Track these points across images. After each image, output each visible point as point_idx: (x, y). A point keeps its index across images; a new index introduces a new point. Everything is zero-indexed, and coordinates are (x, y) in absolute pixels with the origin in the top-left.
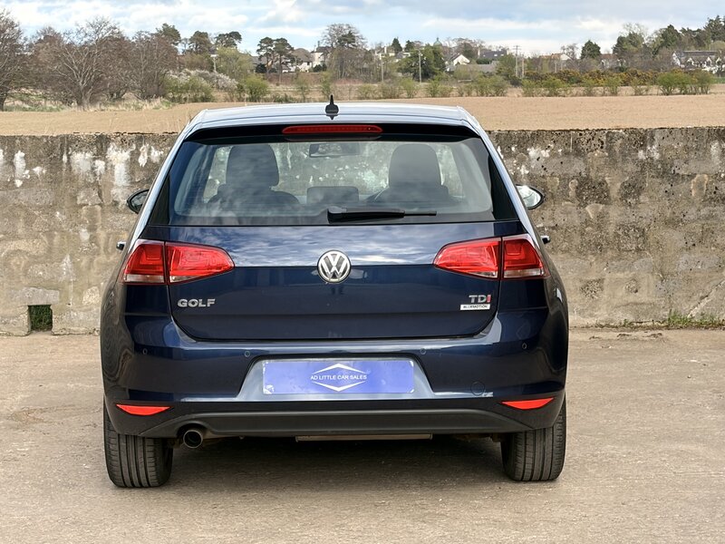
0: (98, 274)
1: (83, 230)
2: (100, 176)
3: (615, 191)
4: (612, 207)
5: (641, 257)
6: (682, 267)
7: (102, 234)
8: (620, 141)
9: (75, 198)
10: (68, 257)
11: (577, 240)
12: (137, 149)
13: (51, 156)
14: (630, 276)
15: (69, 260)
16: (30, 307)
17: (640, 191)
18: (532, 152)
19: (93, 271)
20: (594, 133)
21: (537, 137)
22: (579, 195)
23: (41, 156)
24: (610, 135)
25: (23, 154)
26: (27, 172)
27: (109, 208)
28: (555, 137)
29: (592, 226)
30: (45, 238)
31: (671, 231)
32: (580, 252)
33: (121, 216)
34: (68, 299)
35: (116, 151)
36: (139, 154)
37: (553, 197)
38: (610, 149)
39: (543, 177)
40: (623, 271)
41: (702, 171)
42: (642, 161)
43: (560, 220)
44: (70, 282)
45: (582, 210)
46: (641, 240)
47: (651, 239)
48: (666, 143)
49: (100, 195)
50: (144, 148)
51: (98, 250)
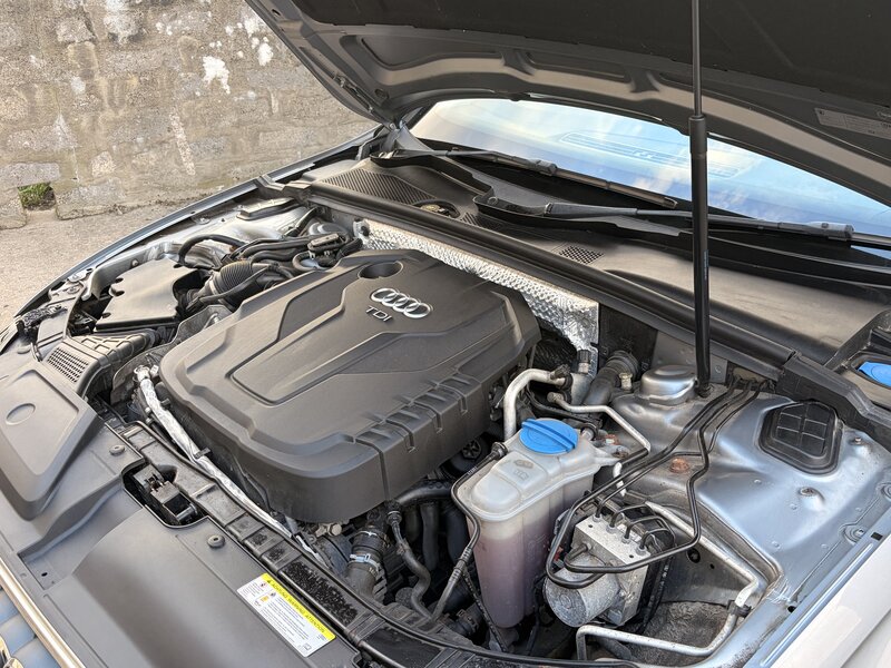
0: (107, 135)
1: (75, 79)
7: (102, 83)
9: (53, 34)
10: (61, 117)
15: (62, 121)
16: (22, 189)
19: (100, 133)
27: (106, 45)
30: (22, 95)
33: (123, 54)
34: (72, 172)
44: (70, 151)
49: (89, 27)
51: (101, 104)
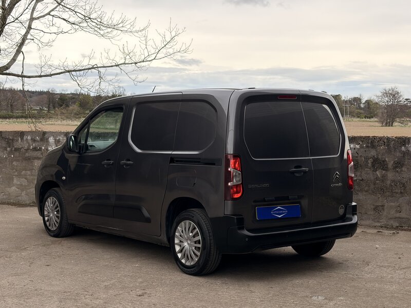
3: (390, 165)
4: (389, 172)
5: (403, 196)
8: (393, 142)
11: (372, 186)
14: (397, 204)
17: (402, 165)
18: (352, 146)
20: (381, 139)
21: (354, 139)
22: (373, 166)
24: (389, 139)
28: (362, 139)
29: (379, 180)
32: (374, 192)
37: (361, 166)
38: (388, 145)
39: (357, 157)
40: (394, 202)
42: (403, 151)
45: (375, 173)
46: (403, 188)
47: (408, 188)
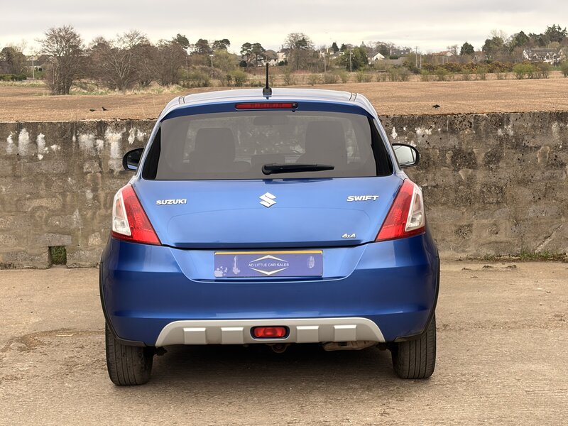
0: (99, 223)
1: (88, 191)
2: (100, 151)
3: (480, 159)
4: (478, 171)
5: (500, 208)
6: (531, 215)
7: (102, 194)
8: (484, 123)
9: (81, 167)
10: (77, 211)
12: (127, 131)
13: (64, 137)
14: (492, 222)
15: (78, 213)
16: (50, 247)
17: (499, 159)
18: (419, 131)
19: (96, 221)
20: (465, 116)
21: (422, 120)
22: (454, 162)
23: (57, 138)
24: (477, 117)
25: (44, 136)
26: (47, 149)
27: (107, 175)
28: (435, 120)
29: (463, 185)
30: (60, 197)
31: (523, 188)
32: (454, 205)
34: (78, 241)
35: (112, 132)
36: (128, 135)
37: (434, 164)
38: (476, 128)
39: (427, 149)
40: (487, 218)
41: (546, 143)
42: (500, 137)
43: (440, 180)
44: (79, 229)
45: (456, 173)
46: (500, 195)
47: (507, 194)
48: (518, 123)
49: (100, 165)
50: (132, 131)
51: (99, 206)
